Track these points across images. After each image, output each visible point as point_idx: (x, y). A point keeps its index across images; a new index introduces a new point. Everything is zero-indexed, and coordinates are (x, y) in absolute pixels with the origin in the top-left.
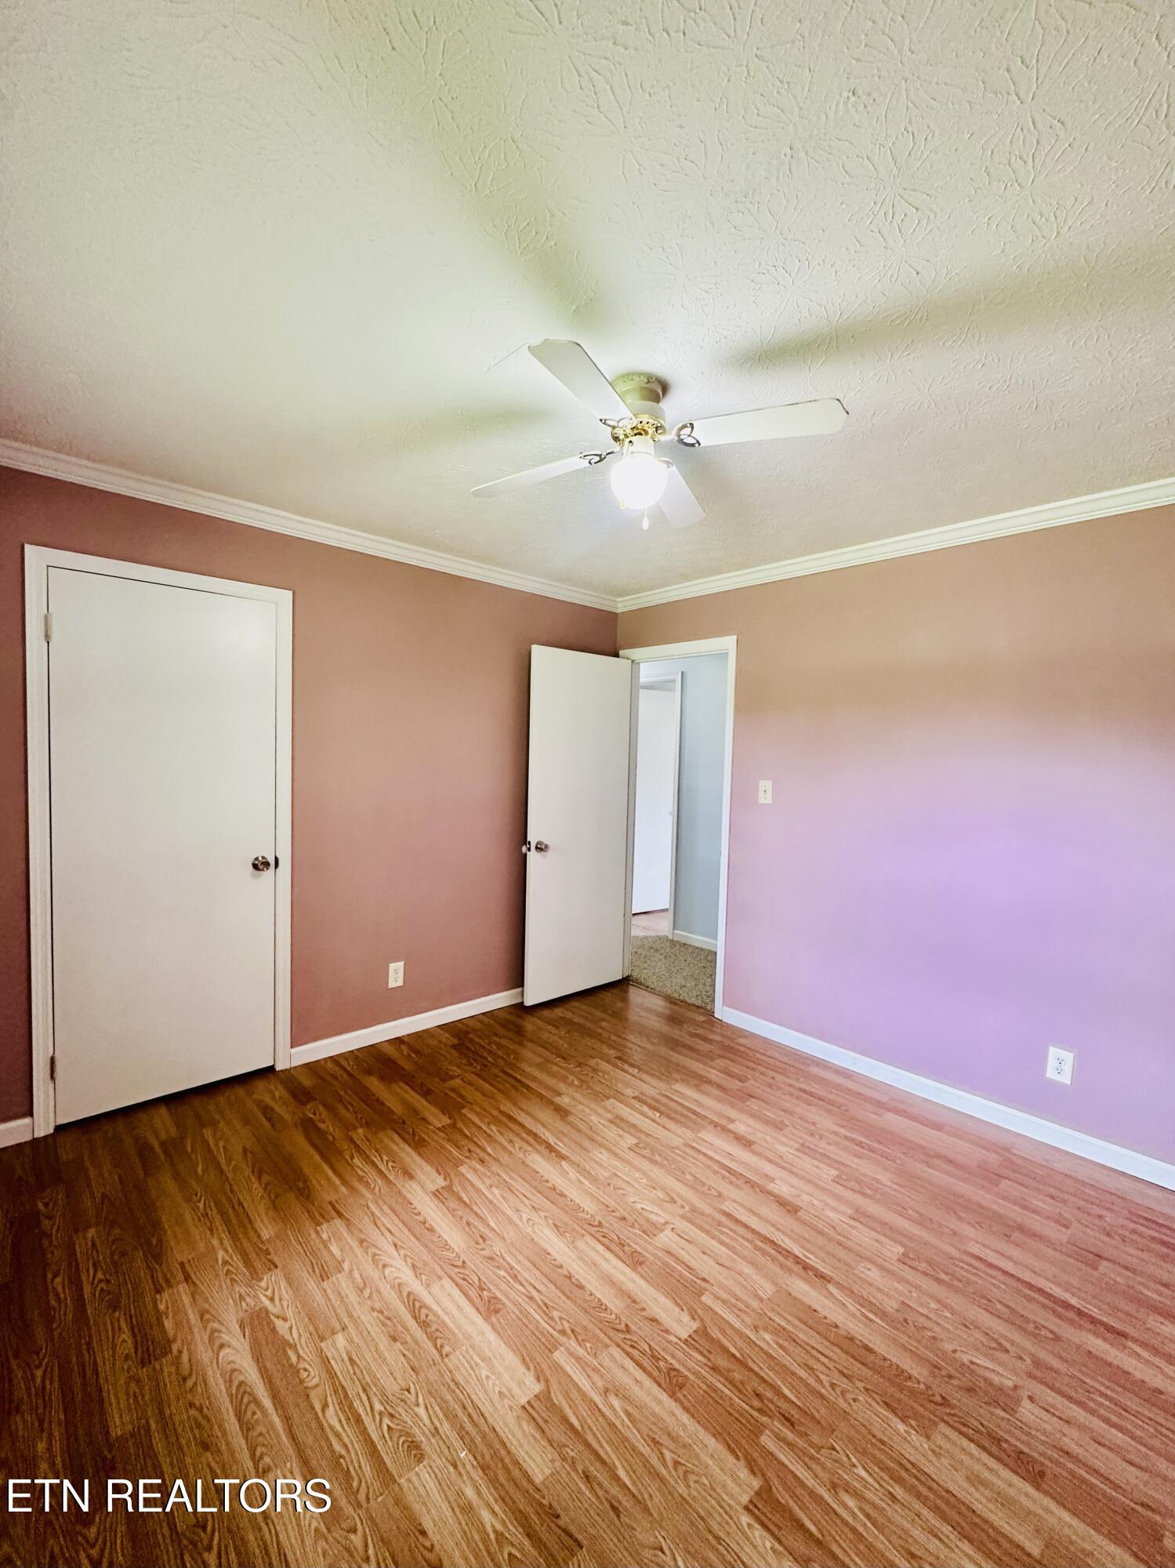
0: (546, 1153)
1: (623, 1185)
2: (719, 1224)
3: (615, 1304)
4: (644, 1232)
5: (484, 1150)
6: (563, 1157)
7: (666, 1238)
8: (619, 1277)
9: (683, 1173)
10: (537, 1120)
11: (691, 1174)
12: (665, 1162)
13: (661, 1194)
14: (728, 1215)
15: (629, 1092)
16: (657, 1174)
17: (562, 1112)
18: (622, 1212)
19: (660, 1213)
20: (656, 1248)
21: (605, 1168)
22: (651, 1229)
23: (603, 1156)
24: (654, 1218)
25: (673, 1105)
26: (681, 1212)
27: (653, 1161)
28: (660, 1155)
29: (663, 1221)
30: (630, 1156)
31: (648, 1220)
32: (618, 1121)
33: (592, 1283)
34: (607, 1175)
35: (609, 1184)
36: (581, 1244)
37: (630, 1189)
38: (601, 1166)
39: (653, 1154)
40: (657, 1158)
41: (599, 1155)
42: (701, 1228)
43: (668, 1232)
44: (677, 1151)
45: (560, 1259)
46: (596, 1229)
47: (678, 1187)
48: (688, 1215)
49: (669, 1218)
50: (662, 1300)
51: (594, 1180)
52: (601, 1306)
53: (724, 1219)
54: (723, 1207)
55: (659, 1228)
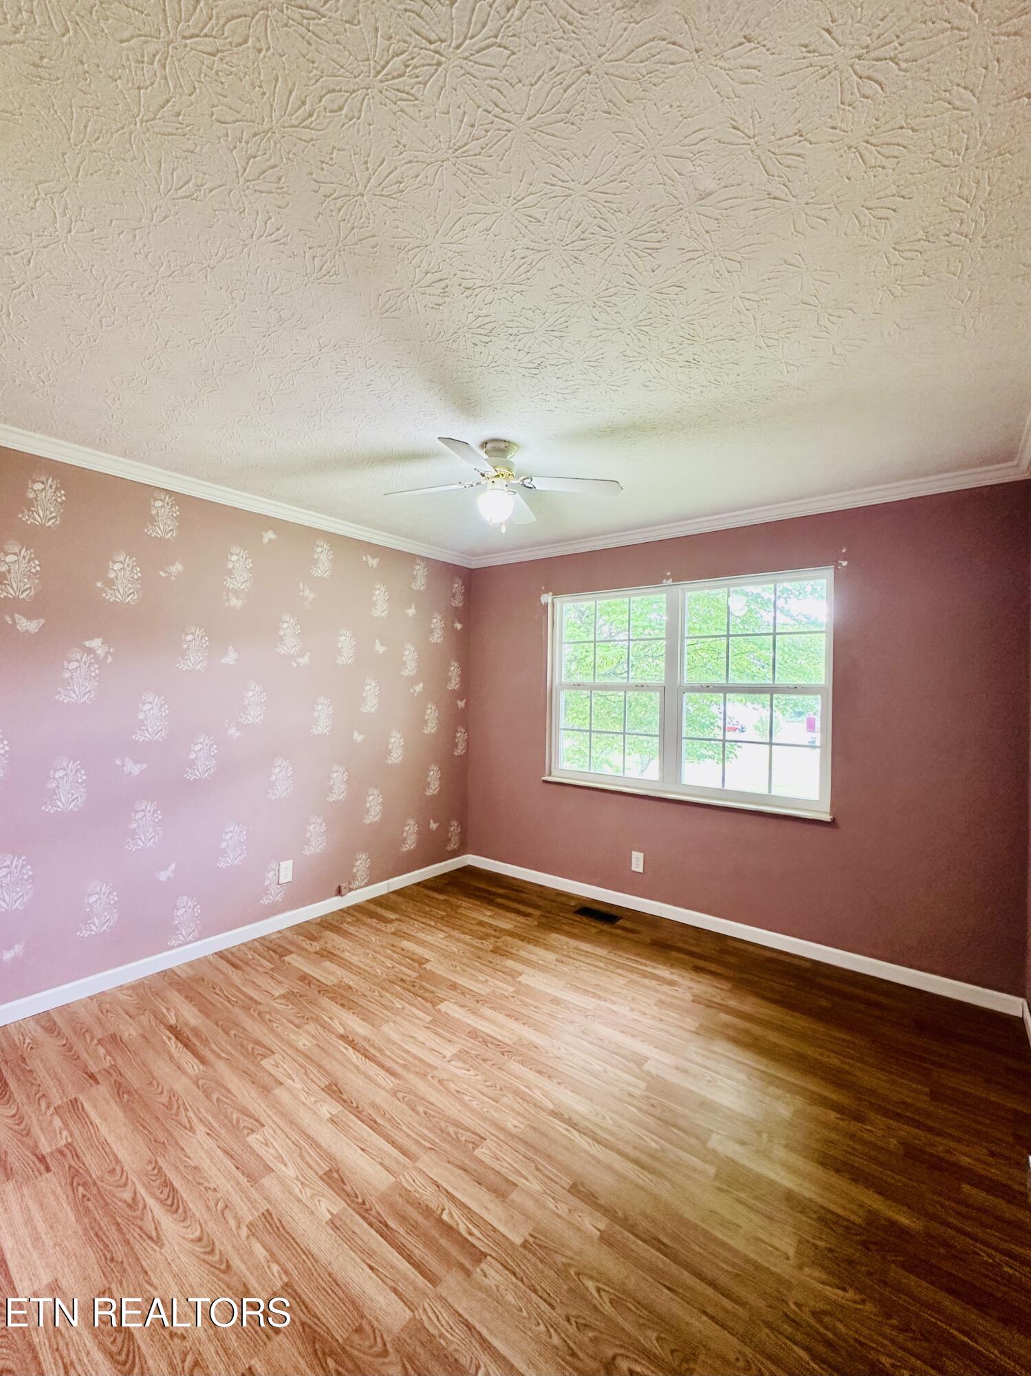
0: (575, 1118)
1: (485, 1090)
2: (404, 1066)
3: (486, 1011)
4: (467, 1052)
5: (639, 1109)
6: (554, 1114)
7: (449, 1051)
8: (484, 1023)
9: (425, 1113)
10: (610, 1168)
11: (417, 1113)
12: (443, 1124)
13: (452, 1086)
14: (393, 1074)
15: (492, 1274)
16: (453, 1109)
17: (581, 1192)
18: (487, 1066)
19: (453, 1069)
20: (458, 1043)
21: (507, 1106)
22: (461, 1056)
23: (511, 1122)
24: (459, 1064)
25: (419, 1251)
26: (436, 1073)
27: (457, 1124)
28: (448, 1134)
29: (452, 1063)
30: (482, 1128)
31: (465, 1062)
32: (501, 1189)
33: (500, 1017)
34: (505, 1100)
35: (501, 1089)
36: (515, 1039)
37: (480, 1087)
38: (512, 1109)
39: (456, 1134)
40: (451, 1129)
41: (516, 1123)
42: (421, 1060)
43: (449, 1055)
44: (428, 1145)
45: (526, 1027)
46: (506, 1050)
47: (434, 1096)
48: (429, 1070)
49: (448, 1066)
50: (457, 1016)
51: (517, 1093)
52: (494, 1009)
53: (399, 1070)
54: (396, 1081)
55: (457, 1057)
